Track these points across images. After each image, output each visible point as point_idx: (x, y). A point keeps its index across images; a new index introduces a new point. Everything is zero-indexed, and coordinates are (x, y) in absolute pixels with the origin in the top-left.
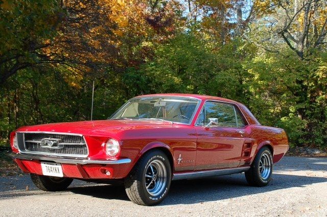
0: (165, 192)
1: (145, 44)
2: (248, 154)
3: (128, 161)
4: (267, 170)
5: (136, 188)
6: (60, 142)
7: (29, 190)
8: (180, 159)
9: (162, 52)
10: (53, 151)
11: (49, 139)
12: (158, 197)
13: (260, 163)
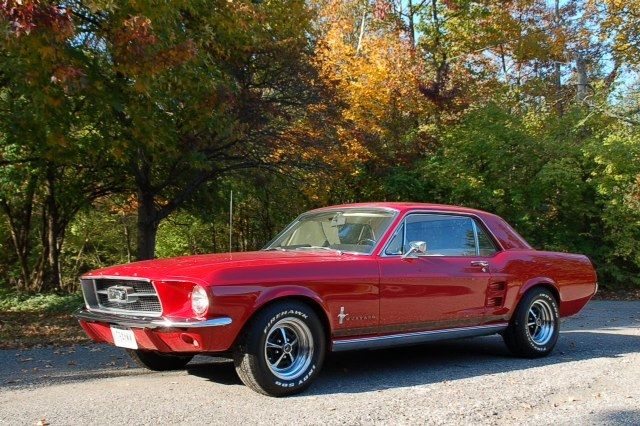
0: (310, 373)
1: (424, 128)
2: (499, 301)
3: (227, 321)
4: (547, 329)
5: (248, 366)
6: (129, 291)
7: (129, 368)
8: (342, 316)
9: (450, 138)
10: (124, 306)
11: (116, 287)
12: (295, 381)
13: (531, 315)
